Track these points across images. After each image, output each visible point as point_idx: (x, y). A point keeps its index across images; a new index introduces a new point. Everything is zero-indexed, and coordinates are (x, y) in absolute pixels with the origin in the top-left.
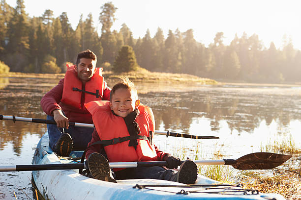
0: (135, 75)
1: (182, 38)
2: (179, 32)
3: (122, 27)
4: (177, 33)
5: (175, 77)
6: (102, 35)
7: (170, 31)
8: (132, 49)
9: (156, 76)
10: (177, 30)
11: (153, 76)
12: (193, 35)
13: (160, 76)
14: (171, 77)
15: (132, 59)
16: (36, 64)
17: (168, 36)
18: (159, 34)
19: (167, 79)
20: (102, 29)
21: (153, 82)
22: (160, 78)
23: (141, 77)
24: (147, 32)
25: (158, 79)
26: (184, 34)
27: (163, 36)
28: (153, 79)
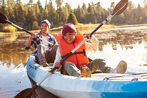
0: (77, 27)
1: (95, 7)
2: (93, 4)
3: (66, 4)
4: (92, 5)
5: (96, 25)
6: (57, 9)
7: (89, 4)
8: (74, 14)
9: (87, 26)
10: (92, 3)
11: (85, 26)
12: (100, 5)
13: (88, 26)
14: (94, 26)
15: (75, 19)
16: (29, 26)
17: (88, 7)
18: (84, 6)
19: (92, 27)
20: (57, 7)
21: (86, 29)
22: (89, 27)
23: (80, 27)
24: (78, 6)
25: (88, 27)
26: (96, 4)
27: (86, 7)
28: (86, 28)
